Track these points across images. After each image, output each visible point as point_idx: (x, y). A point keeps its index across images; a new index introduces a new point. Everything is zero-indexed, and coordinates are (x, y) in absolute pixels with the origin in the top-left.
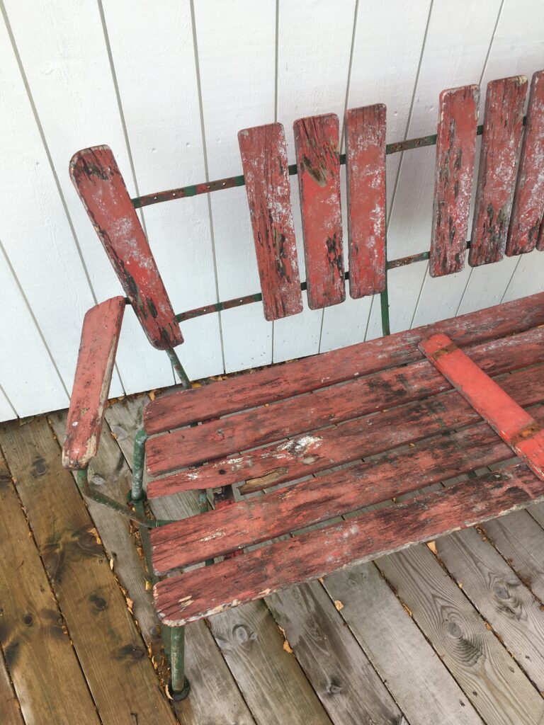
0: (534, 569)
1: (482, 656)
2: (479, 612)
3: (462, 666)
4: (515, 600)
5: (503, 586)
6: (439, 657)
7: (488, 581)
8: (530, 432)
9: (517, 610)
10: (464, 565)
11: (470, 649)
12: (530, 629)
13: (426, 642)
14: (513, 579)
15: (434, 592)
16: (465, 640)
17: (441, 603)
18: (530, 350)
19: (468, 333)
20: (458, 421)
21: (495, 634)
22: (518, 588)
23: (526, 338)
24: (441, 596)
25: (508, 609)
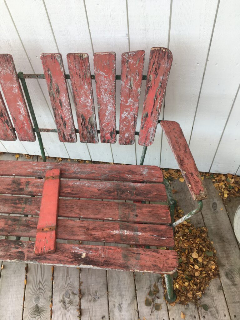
0: (89, 291)
1: (39, 317)
2: (52, 298)
3: (29, 316)
4: (70, 301)
5: (70, 292)
6: (23, 307)
7: (65, 287)
8: (48, 229)
9: (68, 305)
10: (61, 275)
11: (38, 310)
12: (67, 316)
13: (23, 298)
14: (76, 291)
15: (41, 280)
16: (38, 306)
17: (41, 286)
18: (92, 191)
19: (74, 173)
20: (30, 212)
21: (52, 310)
22: (76, 296)
23: (96, 184)
24: (43, 283)
25: (64, 303)
